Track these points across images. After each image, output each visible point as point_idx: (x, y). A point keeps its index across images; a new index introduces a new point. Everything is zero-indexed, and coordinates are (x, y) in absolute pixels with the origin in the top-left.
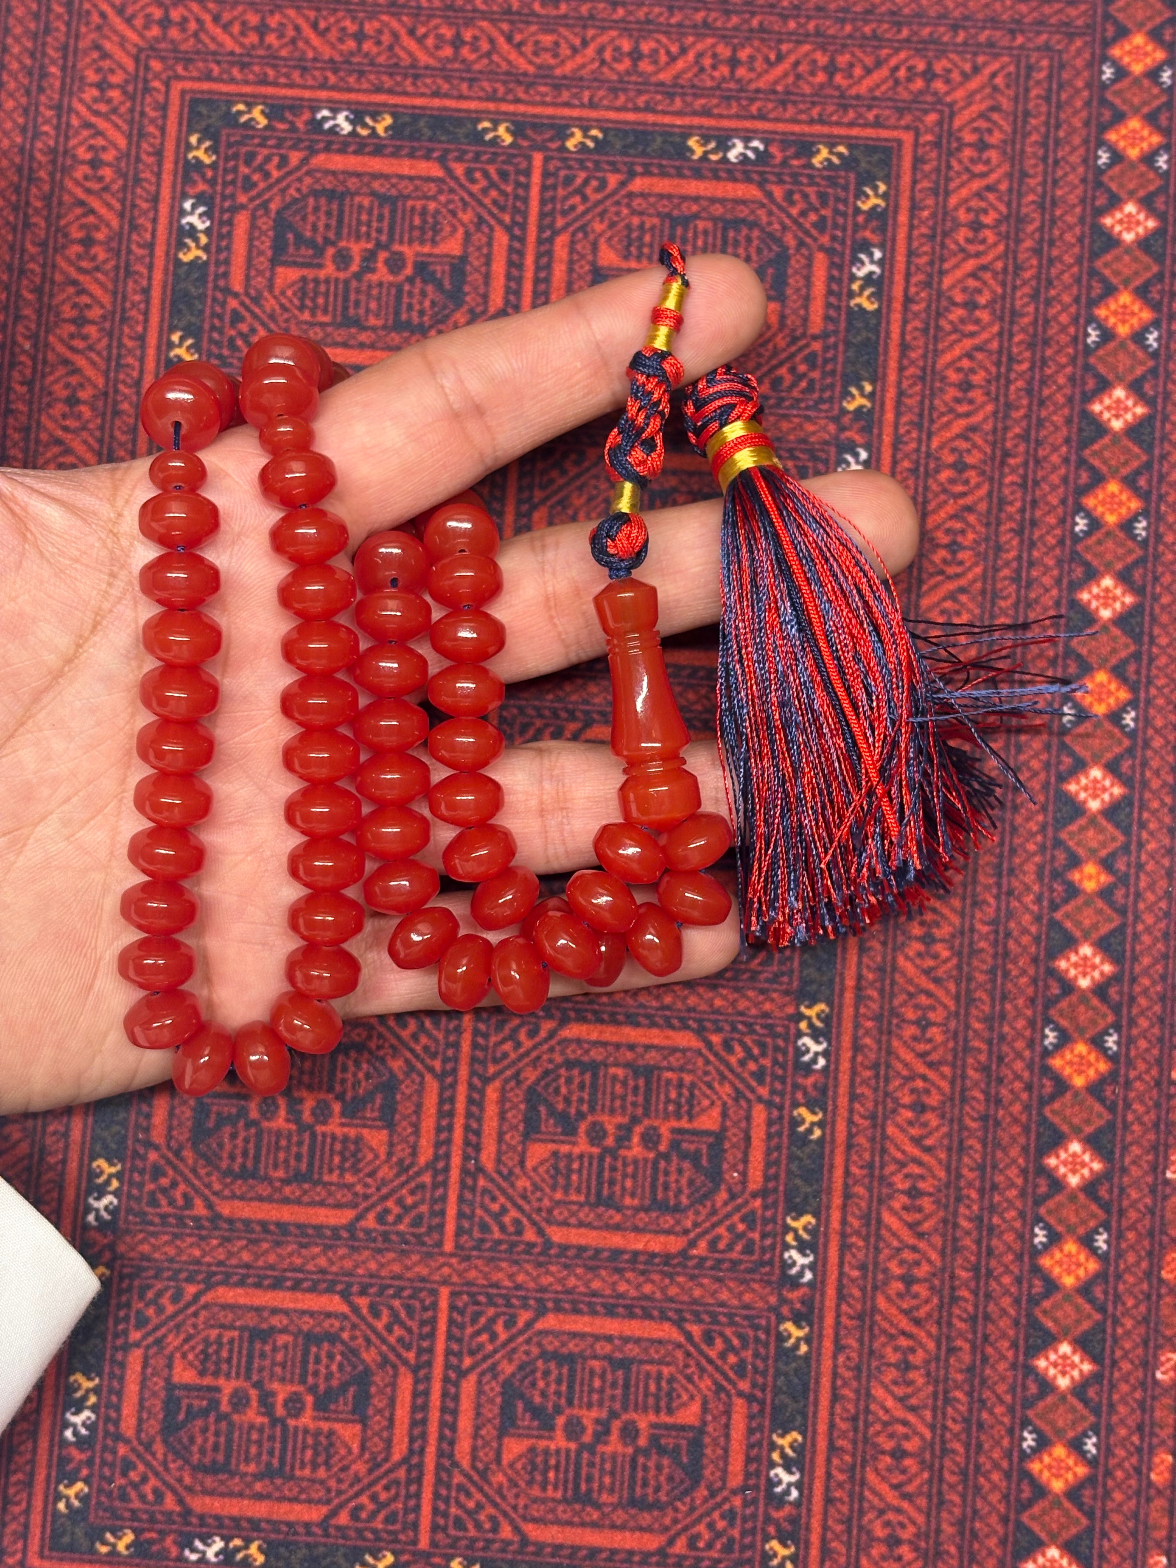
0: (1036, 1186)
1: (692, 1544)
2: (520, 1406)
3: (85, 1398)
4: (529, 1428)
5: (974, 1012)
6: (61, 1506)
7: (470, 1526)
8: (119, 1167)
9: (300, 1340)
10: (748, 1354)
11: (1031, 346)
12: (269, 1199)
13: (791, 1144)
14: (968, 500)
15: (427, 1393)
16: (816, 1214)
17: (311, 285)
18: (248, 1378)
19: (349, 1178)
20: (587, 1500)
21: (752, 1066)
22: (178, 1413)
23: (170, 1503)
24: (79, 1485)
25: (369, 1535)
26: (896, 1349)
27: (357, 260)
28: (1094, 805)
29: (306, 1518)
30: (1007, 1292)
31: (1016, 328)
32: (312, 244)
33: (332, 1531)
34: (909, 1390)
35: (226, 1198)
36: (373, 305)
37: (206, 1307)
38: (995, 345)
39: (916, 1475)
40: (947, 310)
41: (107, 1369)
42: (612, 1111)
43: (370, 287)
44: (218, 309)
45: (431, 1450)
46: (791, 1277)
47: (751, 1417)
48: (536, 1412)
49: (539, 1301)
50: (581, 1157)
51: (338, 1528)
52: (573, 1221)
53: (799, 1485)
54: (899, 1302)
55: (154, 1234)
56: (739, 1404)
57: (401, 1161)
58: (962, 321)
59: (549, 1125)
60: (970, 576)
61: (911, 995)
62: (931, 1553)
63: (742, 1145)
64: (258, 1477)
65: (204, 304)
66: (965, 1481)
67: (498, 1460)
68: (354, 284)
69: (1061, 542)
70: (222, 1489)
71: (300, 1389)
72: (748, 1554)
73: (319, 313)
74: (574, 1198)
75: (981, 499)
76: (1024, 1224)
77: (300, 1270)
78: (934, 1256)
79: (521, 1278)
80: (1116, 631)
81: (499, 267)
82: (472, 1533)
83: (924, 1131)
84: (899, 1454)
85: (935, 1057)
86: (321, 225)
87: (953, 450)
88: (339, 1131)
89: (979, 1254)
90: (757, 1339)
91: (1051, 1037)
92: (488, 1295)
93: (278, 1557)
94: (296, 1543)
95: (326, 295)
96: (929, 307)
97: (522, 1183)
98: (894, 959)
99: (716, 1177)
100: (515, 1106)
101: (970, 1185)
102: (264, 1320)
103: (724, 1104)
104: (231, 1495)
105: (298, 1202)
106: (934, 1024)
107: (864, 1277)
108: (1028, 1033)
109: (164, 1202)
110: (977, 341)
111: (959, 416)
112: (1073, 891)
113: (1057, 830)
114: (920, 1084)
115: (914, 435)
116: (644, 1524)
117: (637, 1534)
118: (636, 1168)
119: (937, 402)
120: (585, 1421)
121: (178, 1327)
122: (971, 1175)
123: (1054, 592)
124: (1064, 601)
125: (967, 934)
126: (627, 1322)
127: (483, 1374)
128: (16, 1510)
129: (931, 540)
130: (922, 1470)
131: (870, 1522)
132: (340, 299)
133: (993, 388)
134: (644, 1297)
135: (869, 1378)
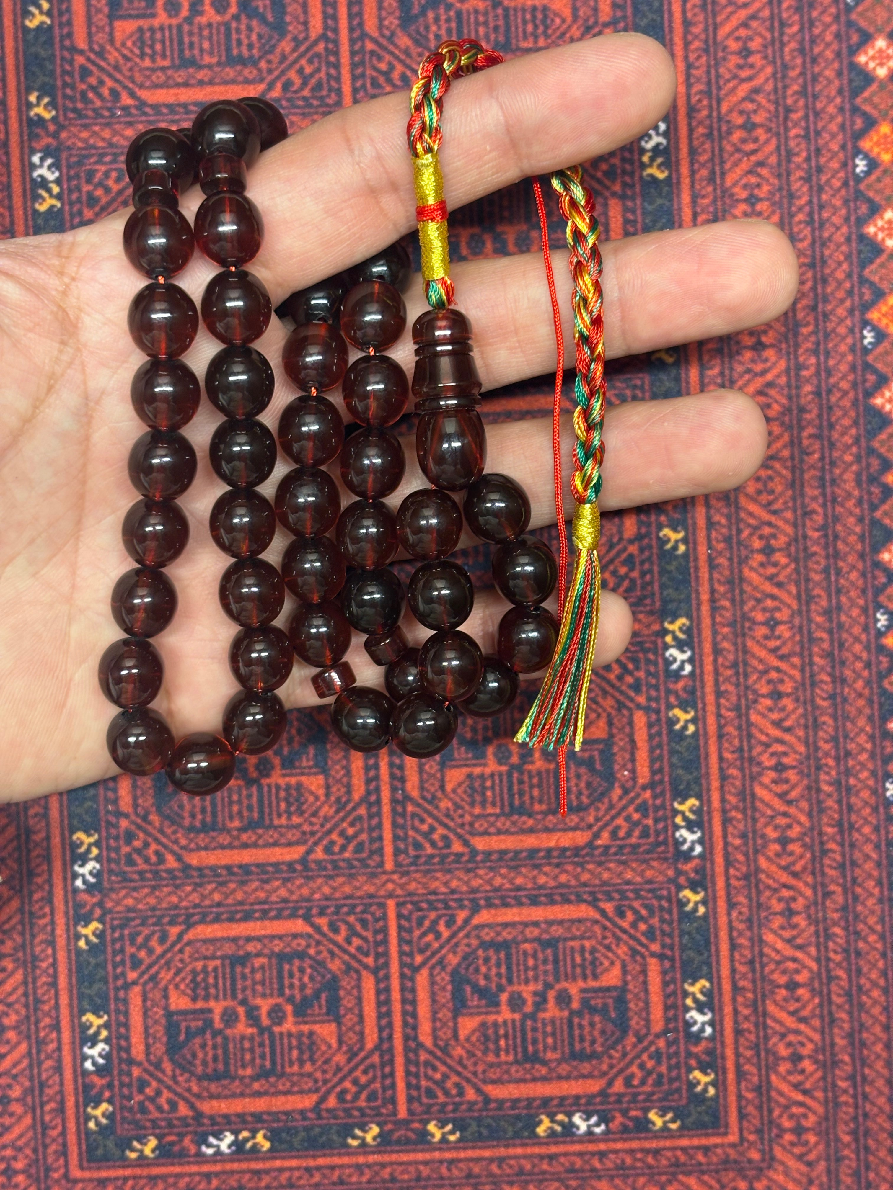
0: (883, 748)
1: (628, 1082)
2: (468, 989)
3: (97, 1033)
4: (478, 1007)
5: (813, 607)
6: (92, 1125)
7: (440, 1094)
8: (96, 836)
9: (274, 961)
10: (655, 921)
11: (798, 9)
12: (231, 847)
13: (670, 740)
14: (759, 157)
15: (388, 990)
16: (699, 797)
17: (148, 34)
18: (234, 996)
19: (296, 820)
20: (535, 1059)
21: (630, 679)
22: (178, 1034)
23: (183, 1110)
24: (104, 1106)
25: (356, 1113)
26: (780, 900)
27: (186, 6)
29: (300, 1106)
30: (868, 840)
33: (324, 1114)
34: (795, 932)
35: (192, 850)
36: (206, 45)
37: (189, 943)
38: (766, 13)
39: (808, 1002)
41: (112, 1007)
43: (200, 28)
44: (68, 67)
45: (398, 1036)
46: (683, 852)
47: (664, 973)
48: (482, 993)
49: (472, 900)
50: (492, 775)
51: (328, 1111)
52: (492, 830)
53: (711, 1023)
54: (778, 860)
55: (135, 889)
56: (653, 965)
57: (338, 800)
59: (461, 752)
61: (758, 601)
62: (829, 1063)
63: (628, 747)
64: (255, 1078)
65: (54, 63)
66: (850, 1001)
67: (456, 1036)
68: (186, 28)
69: (845, 184)
70: (227, 1092)
71: (280, 1000)
72: (676, 1085)
73: (158, 59)
74: (490, 810)
75: (771, 153)
76: (876, 782)
77: (265, 902)
78: (803, 819)
79: (454, 884)
82: (442, 1098)
83: (782, 715)
84: (792, 986)
85: (785, 650)
87: (741, 112)
88: (282, 782)
89: (841, 812)
90: (661, 908)
91: (882, 620)
92: (429, 902)
93: (281, 1141)
94: (295, 1128)
95: (163, 42)
97: (445, 804)
98: (741, 571)
99: (610, 777)
101: (827, 755)
102: (239, 948)
103: (609, 715)
104: (234, 1096)
105: (255, 845)
106: (781, 623)
107: (746, 844)
108: (862, 619)
109: (139, 860)
110: (750, 11)
111: (743, 80)
112: (888, 491)
113: (869, 440)
114: (774, 675)
115: (705, 102)
116: (585, 1072)
117: (580, 1082)
118: (541, 780)
119: (722, 70)
120: (525, 995)
121: (168, 964)
122: (827, 747)
123: (844, 230)
124: (854, 237)
125: (801, 541)
126: (549, 909)
127: (433, 968)
128: (54, 1133)
129: (732, 195)
130: (813, 997)
131: (775, 1045)
132: (175, 43)
133: (770, 51)
134: (561, 886)
135: (760, 927)
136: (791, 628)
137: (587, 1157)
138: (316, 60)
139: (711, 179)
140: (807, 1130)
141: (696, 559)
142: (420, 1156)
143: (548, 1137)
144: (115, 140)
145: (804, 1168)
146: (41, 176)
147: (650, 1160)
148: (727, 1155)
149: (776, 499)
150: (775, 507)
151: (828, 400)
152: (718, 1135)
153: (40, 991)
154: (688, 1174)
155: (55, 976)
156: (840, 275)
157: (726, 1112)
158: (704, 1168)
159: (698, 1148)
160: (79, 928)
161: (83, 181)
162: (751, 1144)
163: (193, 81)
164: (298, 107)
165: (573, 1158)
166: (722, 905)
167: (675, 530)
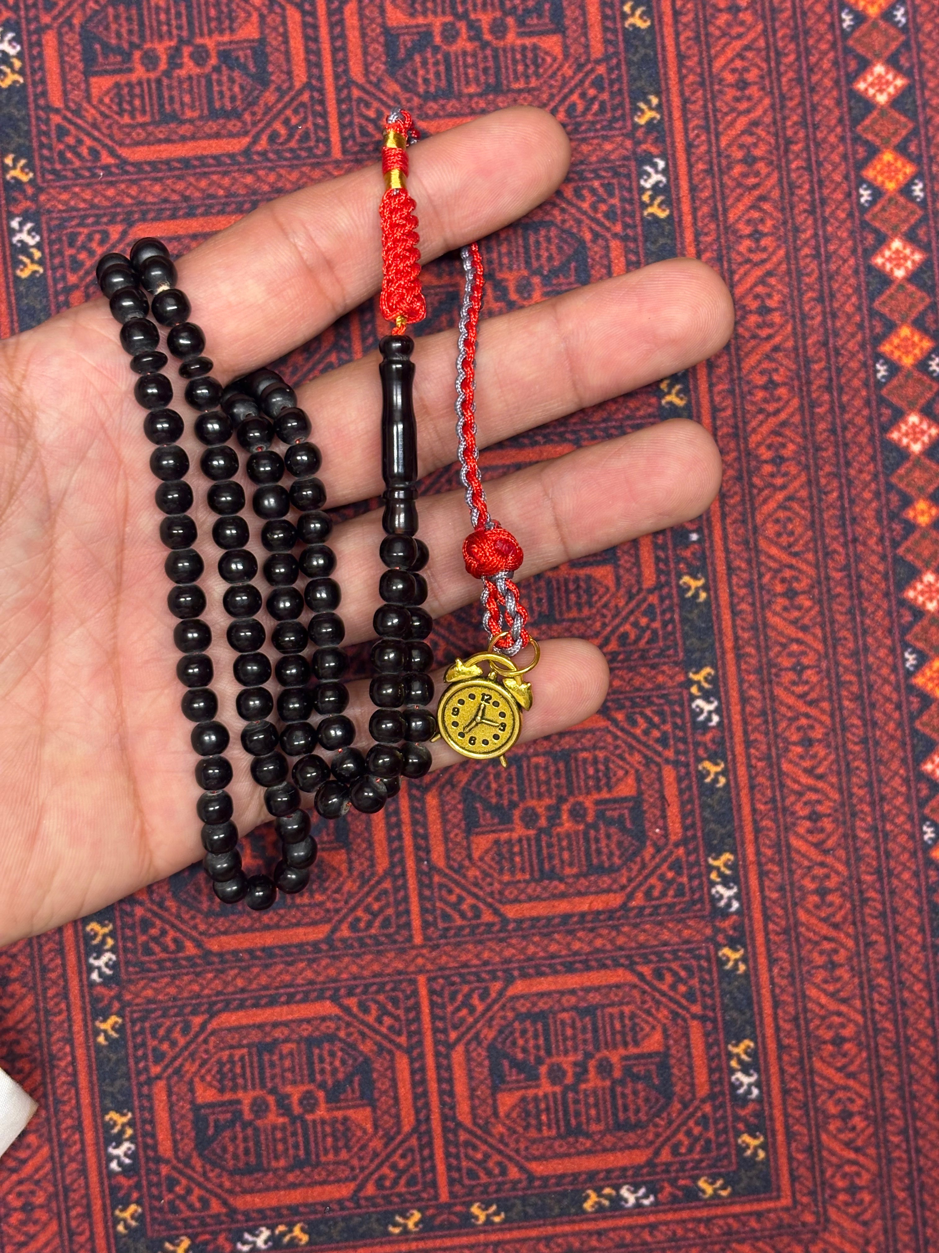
0: (918, 791)
1: (675, 1151)
2: (506, 1063)
3: (122, 1132)
4: (518, 1081)
5: (840, 649)
6: (121, 1228)
7: (482, 1174)
8: (111, 927)
9: (303, 1046)
10: (695, 982)
11: (794, 38)
12: (252, 929)
13: (701, 794)
14: (761, 191)
15: (423, 1069)
16: (733, 852)
17: (126, 90)
18: (263, 1086)
19: (319, 898)
20: (578, 1132)
21: (656, 734)
22: (207, 1127)
23: (216, 1207)
24: (133, 1208)
25: (396, 1200)
26: (821, 953)
27: (164, 58)
28: (916, 448)
29: (337, 1195)
31: (777, 24)
32: (119, 50)
33: (363, 1202)
34: (838, 985)
35: (213, 935)
36: (187, 99)
37: (213, 1033)
38: (762, 43)
39: (856, 1056)
40: (713, 16)
41: (136, 1103)
42: (540, 796)
43: (180, 82)
44: (44, 128)
45: (436, 1117)
46: (720, 909)
47: (707, 1035)
48: (519, 1066)
49: (505, 971)
50: (520, 840)
51: (367, 1199)
52: (523, 897)
53: (758, 1084)
54: (817, 912)
55: (153, 980)
56: (695, 1026)
57: (362, 874)
58: (729, 25)
59: (486, 818)
60: (775, 259)
61: (784, 646)
62: (880, 1119)
63: (659, 803)
64: (289, 1169)
65: (29, 124)
66: (898, 1053)
67: (496, 1114)
68: (165, 82)
69: (850, 215)
70: (260, 1186)
71: (312, 1087)
72: (725, 1150)
73: (138, 115)
74: (519, 876)
75: (773, 187)
76: (913, 825)
77: (290, 985)
78: (841, 868)
79: (486, 955)
80: (911, 288)
81: (297, 44)
83: (814, 762)
84: (839, 1041)
85: (813, 695)
86: (124, 31)
89: (878, 857)
90: (701, 968)
91: (911, 659)
92: (461, 975)
93: (319, 1234)
94: (333, 1219)
95: (142, 97)
96: (697, 15)
97: (473, 873)
98: (764, 618)
99: (641, 836)
100: (455, 808)
101: (861, 801)
102: (266, 1034)
103: (637, 771)
104: (267, 1189)
105: (278, 926)
106: (808, 667)
107: (784, 897)
108: (890, 660)
109: (157, 949)
110: (745, 42)
111: (740, 114)
112: (910, 527)
113: (887, 476)
114: (803, 721)
115: (703, 138)
116: (631, 1142)
117: (627, 1152)
118: (570, 841)
119: (718, 104)
120: (565, 1066)
121: (192, 1055)
122: (861, 792)
123: (852, 262)
124: (862, 268)
125: (824, 582)
126: (586, 975)
127: (468, 1043)
128: (82, 1239)
129: (735, 232)
130: (860, 1051)
131: (824, 1102)
132: (155, 98)
133: (767, 82)
134: (597, 950)
135: (802, 983)
136: (818, 673)
137: (636, 1231)
138: (301, 110)
139: (713, 216)
140: (861, 1188)
141: (718, 606)
142: (464, 1240)
143: (596, 1212)
144: (96, 201)
145: (860, 1229)
146: (21, 241)
147: (702, 1229)
148: (781, 1220)
149: (796, 541)
150: (796, 549)
151: (844, 437)
152: (770, 1199)
153: (59, 1091)
154: (741, 1241)
155: (75, 1074)
156: (849, 308)
157: (778, 1175)
158: (758, 1234)
159: (750, 1214)
160: (97, 1023)
161: (66, 244)
162: (805, 1206)
163: (174, 137)
164: (286, 159)
165: (623, 1233)
166: (762, 960)
167: (695, 578)
